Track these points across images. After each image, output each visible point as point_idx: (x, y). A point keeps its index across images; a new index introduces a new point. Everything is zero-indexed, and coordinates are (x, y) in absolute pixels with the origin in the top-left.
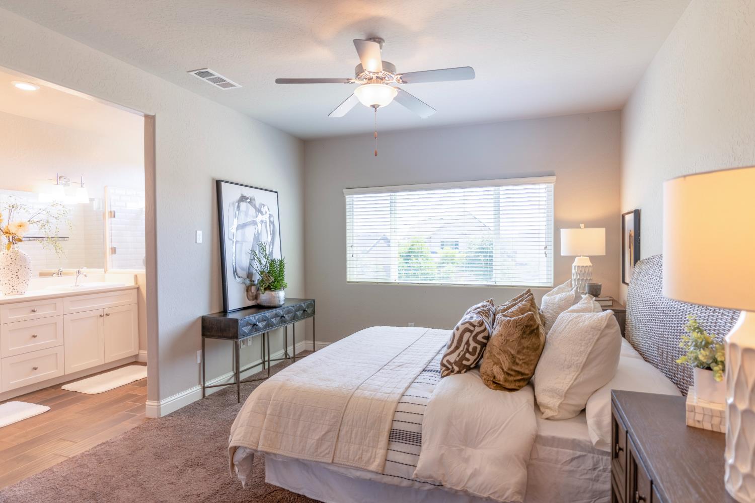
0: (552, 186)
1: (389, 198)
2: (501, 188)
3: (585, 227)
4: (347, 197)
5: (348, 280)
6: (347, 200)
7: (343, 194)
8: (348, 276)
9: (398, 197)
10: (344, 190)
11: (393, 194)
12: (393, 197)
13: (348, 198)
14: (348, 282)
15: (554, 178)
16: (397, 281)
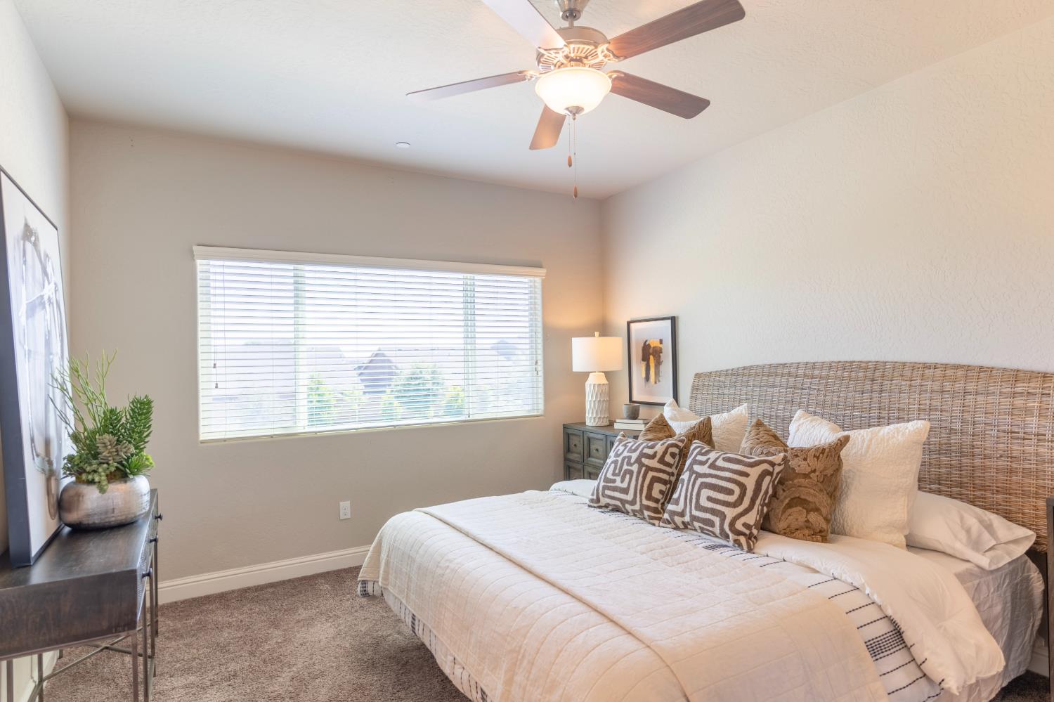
0: (538, 280)
1: (291, 274)
2: (477, 277)
3: (600, 336)
4: (199, 262)
5: (202, 437)
6: (199, 268)
7: (194, 256)
8: (202, 430)
9: (307, 275)
10: (195, 248)
11: (300, 267)
12: (300, 273)
13: (200, 264)
14: (202, 442)
15: (543, 271)
16: (307, 430)
